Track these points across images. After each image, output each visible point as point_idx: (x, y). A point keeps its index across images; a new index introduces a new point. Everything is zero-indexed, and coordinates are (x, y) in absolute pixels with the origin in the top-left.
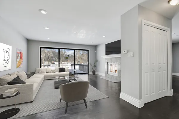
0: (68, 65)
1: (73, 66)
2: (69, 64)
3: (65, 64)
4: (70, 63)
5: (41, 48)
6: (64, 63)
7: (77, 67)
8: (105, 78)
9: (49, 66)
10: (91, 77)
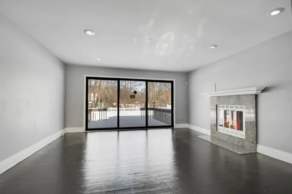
0: (135, 110)
1: (144, 111)
2: (138, 108)
3: (131, 107)
4: (139, 105)
5: (88, 78)
6: (129, 105)
7: (151, 113)
8: (209, 139)
9: (105, 110)
10: (178, 137)
